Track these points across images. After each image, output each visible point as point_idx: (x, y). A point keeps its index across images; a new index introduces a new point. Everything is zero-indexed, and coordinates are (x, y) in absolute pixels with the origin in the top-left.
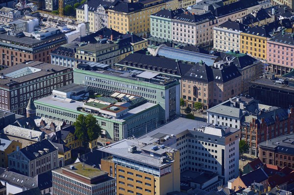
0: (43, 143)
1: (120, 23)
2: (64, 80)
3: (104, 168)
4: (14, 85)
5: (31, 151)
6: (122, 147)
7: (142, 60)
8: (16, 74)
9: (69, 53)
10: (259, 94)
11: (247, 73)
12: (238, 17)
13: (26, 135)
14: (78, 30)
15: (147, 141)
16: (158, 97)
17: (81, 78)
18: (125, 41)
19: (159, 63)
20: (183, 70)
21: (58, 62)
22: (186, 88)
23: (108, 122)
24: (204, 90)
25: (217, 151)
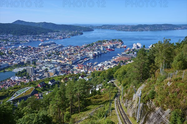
0: (43, 71)
1: (49, 60)
2: (44, 65)
3: (48, 73)
4: (40, 66)
5: (42, 72)
6: (50, 71)
7: (51, 63)
8: (40, 65)
9: (45, 63)
10: (61, 65)
11: (60, 64)
12: (59, 59)
13: (41, 70)
14: (45, 61)
15: (52, 70)
16: (53, 66)
17: (46, 65)
18: (49, 62)
19: (52, 63)
20: (55, 64)
21: (44, 64)
22: (55, 65)
23: (49, 69)
24: (57, 65)
25: (58, 70)
